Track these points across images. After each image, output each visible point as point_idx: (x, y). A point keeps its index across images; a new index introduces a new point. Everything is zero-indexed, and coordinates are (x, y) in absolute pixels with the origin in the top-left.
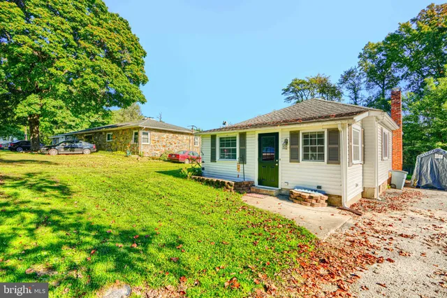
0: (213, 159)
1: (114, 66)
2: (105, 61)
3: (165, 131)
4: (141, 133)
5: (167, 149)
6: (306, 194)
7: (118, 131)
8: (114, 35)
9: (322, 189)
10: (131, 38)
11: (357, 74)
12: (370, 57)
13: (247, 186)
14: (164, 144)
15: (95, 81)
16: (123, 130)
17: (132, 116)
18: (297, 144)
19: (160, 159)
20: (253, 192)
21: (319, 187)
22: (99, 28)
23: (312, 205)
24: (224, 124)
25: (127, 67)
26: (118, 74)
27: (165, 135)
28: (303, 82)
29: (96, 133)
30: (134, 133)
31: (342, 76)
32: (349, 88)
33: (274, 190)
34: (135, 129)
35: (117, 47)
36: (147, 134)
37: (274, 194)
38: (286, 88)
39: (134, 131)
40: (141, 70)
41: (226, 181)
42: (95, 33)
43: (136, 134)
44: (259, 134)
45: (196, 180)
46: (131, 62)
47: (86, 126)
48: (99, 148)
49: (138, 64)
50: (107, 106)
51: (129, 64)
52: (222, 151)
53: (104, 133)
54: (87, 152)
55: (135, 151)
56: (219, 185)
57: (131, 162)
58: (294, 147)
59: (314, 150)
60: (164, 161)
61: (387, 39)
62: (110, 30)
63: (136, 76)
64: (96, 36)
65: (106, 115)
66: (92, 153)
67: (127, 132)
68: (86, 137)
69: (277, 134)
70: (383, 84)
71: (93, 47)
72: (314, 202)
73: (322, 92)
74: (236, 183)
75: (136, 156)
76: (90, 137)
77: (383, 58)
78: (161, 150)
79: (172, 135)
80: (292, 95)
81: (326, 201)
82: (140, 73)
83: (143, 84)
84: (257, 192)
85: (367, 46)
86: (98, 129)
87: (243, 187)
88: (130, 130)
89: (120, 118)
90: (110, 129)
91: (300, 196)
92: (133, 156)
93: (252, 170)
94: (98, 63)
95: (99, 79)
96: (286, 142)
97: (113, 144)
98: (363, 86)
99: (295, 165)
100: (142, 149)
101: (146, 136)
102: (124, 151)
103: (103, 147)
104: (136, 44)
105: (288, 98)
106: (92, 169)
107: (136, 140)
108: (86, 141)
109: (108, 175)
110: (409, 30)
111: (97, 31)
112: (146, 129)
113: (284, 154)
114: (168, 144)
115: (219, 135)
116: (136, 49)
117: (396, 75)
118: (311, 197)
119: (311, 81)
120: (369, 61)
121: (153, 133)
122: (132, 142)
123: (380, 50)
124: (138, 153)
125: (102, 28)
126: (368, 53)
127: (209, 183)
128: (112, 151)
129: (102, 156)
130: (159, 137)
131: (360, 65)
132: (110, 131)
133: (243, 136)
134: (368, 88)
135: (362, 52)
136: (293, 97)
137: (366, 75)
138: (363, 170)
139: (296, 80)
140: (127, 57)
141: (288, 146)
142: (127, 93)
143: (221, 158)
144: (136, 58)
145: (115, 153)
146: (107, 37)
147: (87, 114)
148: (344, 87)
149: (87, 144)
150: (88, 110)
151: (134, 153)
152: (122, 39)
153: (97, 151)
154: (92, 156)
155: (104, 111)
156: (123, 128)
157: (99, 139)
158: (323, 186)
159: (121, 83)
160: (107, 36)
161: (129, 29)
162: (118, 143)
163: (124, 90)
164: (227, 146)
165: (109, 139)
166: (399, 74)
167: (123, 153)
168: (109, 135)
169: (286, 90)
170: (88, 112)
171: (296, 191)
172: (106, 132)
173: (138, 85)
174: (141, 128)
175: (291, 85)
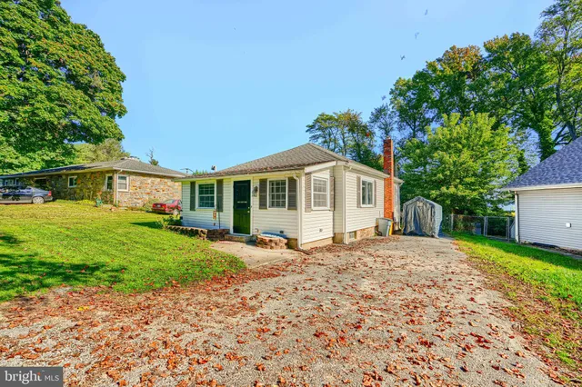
0: (192, 208)
1: (79, 93)
2: (66, 86)
3: (150, 175)
4: (116, 177)
5: (152, 197)
6: (267, 238)
7: (84, 175)
8: (78, 54)
9: (285, 234)
10: (104, 57)
11: (389, 112)
12: (400, 95)
13: (221, 233)
14: (148, 191)
15: (51, 111)
16: (92, 173)
17: (108, 152)
18: (265, 191)
19: (141, 210)
20: (226, 240)
21: (282, 232)
22: (58, 45)
23: (272, 248)
24: (213, 169)
25: (97, 94)
26: (84, 103)
27: (149, 180)
28: (330, 118)
29: (51, 176)
30: (108, 177)
31: (372, 114)
32: (380, 128)
33: (245, 237)
34: (108, 172)
35: (82, 70)
36: (125, 178)
37: (244, 240)
38: (311, 124)
39: (107, 175)
40: (118, 99)
41: (200, 229)
42: (51, 50)
43: (110, 178)
44: (235, 182)
45: (171, 229)
46: (103, 88)
47: (37, 166)
48: (56, 196)
49: (113, 91)
50: (70, 140)
51: (101, 91)
52: (201, 199)
53: (64, 177)
54: (39, 200)
55: (108, 199)
56: (193, 233)
57: (101, 214)
58: (263, 194)
59: (278, 197)
60: (148, 212)
61: (416, 77)
62: (74, 47)
63: (110, 106)
64: (53, 54)
65: (68, 153)
66: (45, 202)
67: (97, 175)
68: (37, 182)
69: (249, 181)
70: (415, 126)
71: (48, 68)
72: (273, 245)
73: (351, 130)
74: (209, 231)
75: (110, 206)
76: (44, 181)
77: (412, 96)
78: (144, 199)
79: (159, 180)
80: (319, 133)
81: (286, 244)
82: (115, 102)
83: (120, 116)
84: (230, 239)
85: (398, 82)
86: (56, 170)
87: (216, 235)
88: (102, 173)
89: (91, 155)
90: (73, 171)
91: (262, 240)
92: (105, 206)
93: (227, 218)
94: (55, 89)
95: (57, 108)
96: (256, 190)
97: (78, 191)
98: (395, 126)
99: (263, 211)
100: (117, 197)
101: (123, 181)
102: (93, 199)
103: (63, 194)
104: (110, 65)
105: (314, 136)
106: (45, 221)
107: (110, 186)
108: (37, 187)
109: (68, 226)
110: (435, 70)
111: (55, 48)
112: (124, 172)
113: (255, 201)
114: (154, 191)
115: (199, 182)
116: (110, 72)
117: (427, 116)
118: (271, 241)
119: (339, 117)
120: (400, 99)
121: (133, 177)
122: (105, 188)
123: (409, 88)
124: (112, 202)
125: (62, 43)
126: (400, 90)
127: (184, 232)
128: (76, 200)
129: (60, 206)
130: (141, 183)
131: (392, 103)
132: (73, 174)
133: (220, 183)
134: (400, 128)
135: (393, 88)
136: (320, 136)
137: (398, 114)
138: (334, 216)
139: (322, 115)
140: (97, 81)
141: (258, 193)
142: (97, 127)
143: (200, 206)
144: (110, 84)
145: (80, 202)
146: (68, 56)
147: (40, 152)
148: (376, 126)
149: (39, 190)
150: (41, 147)
151: (106, 202)
152: (90, 59)
153: (54, 200)
154: (46, 205)
155: (64, 148)
156: (92, 170)
157: (57, 184)
158: (285, 230)
159: (89, 115)
160: (70, 54)
161: (101, 46)
162: (84, 190)
163: (92, 123)
164: (205, 193)
165: (71, 184)
166: (430, 115)
167: (92, 203)
168: (71, 180)
169: (311, 128)
170: (40, 149)
171: (262, 236)
172: (67, 175)
173: (113, 117)
174: (116, 171)
175: (317, 121)
